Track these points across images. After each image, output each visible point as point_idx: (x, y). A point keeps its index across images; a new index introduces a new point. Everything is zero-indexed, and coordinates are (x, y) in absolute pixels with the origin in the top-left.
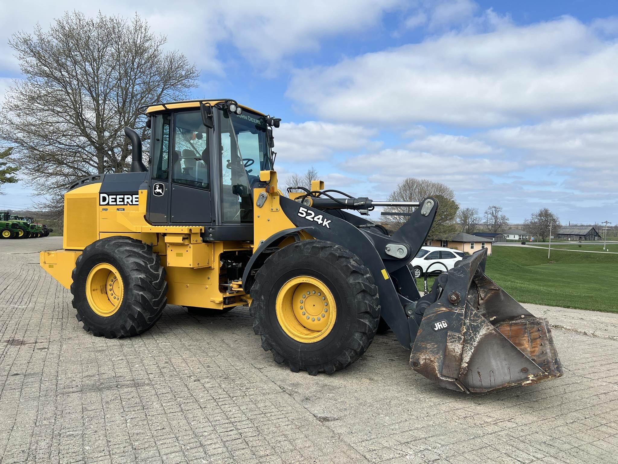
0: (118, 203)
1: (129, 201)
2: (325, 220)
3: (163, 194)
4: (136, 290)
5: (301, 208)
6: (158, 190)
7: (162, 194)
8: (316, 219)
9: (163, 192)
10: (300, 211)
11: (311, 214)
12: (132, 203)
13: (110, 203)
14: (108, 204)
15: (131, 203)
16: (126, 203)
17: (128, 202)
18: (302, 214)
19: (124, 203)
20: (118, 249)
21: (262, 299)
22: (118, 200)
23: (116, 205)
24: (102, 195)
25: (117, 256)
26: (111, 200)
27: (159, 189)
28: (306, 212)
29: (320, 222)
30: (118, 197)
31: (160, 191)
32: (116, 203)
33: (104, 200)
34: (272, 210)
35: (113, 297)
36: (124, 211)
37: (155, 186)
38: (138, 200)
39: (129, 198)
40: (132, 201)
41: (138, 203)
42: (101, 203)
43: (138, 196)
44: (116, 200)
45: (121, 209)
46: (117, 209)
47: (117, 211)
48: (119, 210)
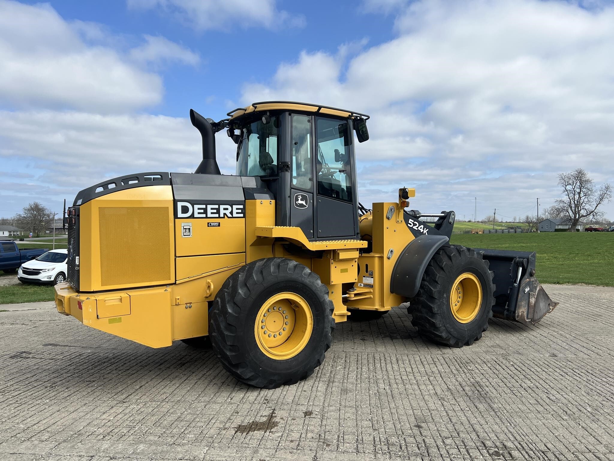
0: (209, 215)
1: (228, 212)
2: (425, 229)
3: (307, 206)
5: (410, 220)
6: (300, 202)
8: (419, 229)
9: (306, 203)
10: (410, 222)
11: (416, 225)
12: (232, 215)
13: (196, 215)
14: (192, 216)
15: (230, 215)
16: (222, 215)
17: (225, 214)
18: (411, 224)
19: (219, 215)
21: (445, 297)
22: (209, 211)
23: (207, 217)
24: (179, 205)
26: (196, 211)
27: (301, 200)
28: (413, 223)
29: (422, 230)
30: (209, 207)
31: (303, 203)
32: (207, 215)
33: (185, 210)
34: (398, 221)
35: (267, 336)
36: (219, 225)
37: (297, 196)
38: (240, 211)
39: (227, 209)
40: (231, 213)
41: (242, 215)
42: (180, 215)
43: (242, 207)
44: (205, 211)
45: (215, 224)
46: (208, 223)
47: (208, 226)
48: (210, 224)
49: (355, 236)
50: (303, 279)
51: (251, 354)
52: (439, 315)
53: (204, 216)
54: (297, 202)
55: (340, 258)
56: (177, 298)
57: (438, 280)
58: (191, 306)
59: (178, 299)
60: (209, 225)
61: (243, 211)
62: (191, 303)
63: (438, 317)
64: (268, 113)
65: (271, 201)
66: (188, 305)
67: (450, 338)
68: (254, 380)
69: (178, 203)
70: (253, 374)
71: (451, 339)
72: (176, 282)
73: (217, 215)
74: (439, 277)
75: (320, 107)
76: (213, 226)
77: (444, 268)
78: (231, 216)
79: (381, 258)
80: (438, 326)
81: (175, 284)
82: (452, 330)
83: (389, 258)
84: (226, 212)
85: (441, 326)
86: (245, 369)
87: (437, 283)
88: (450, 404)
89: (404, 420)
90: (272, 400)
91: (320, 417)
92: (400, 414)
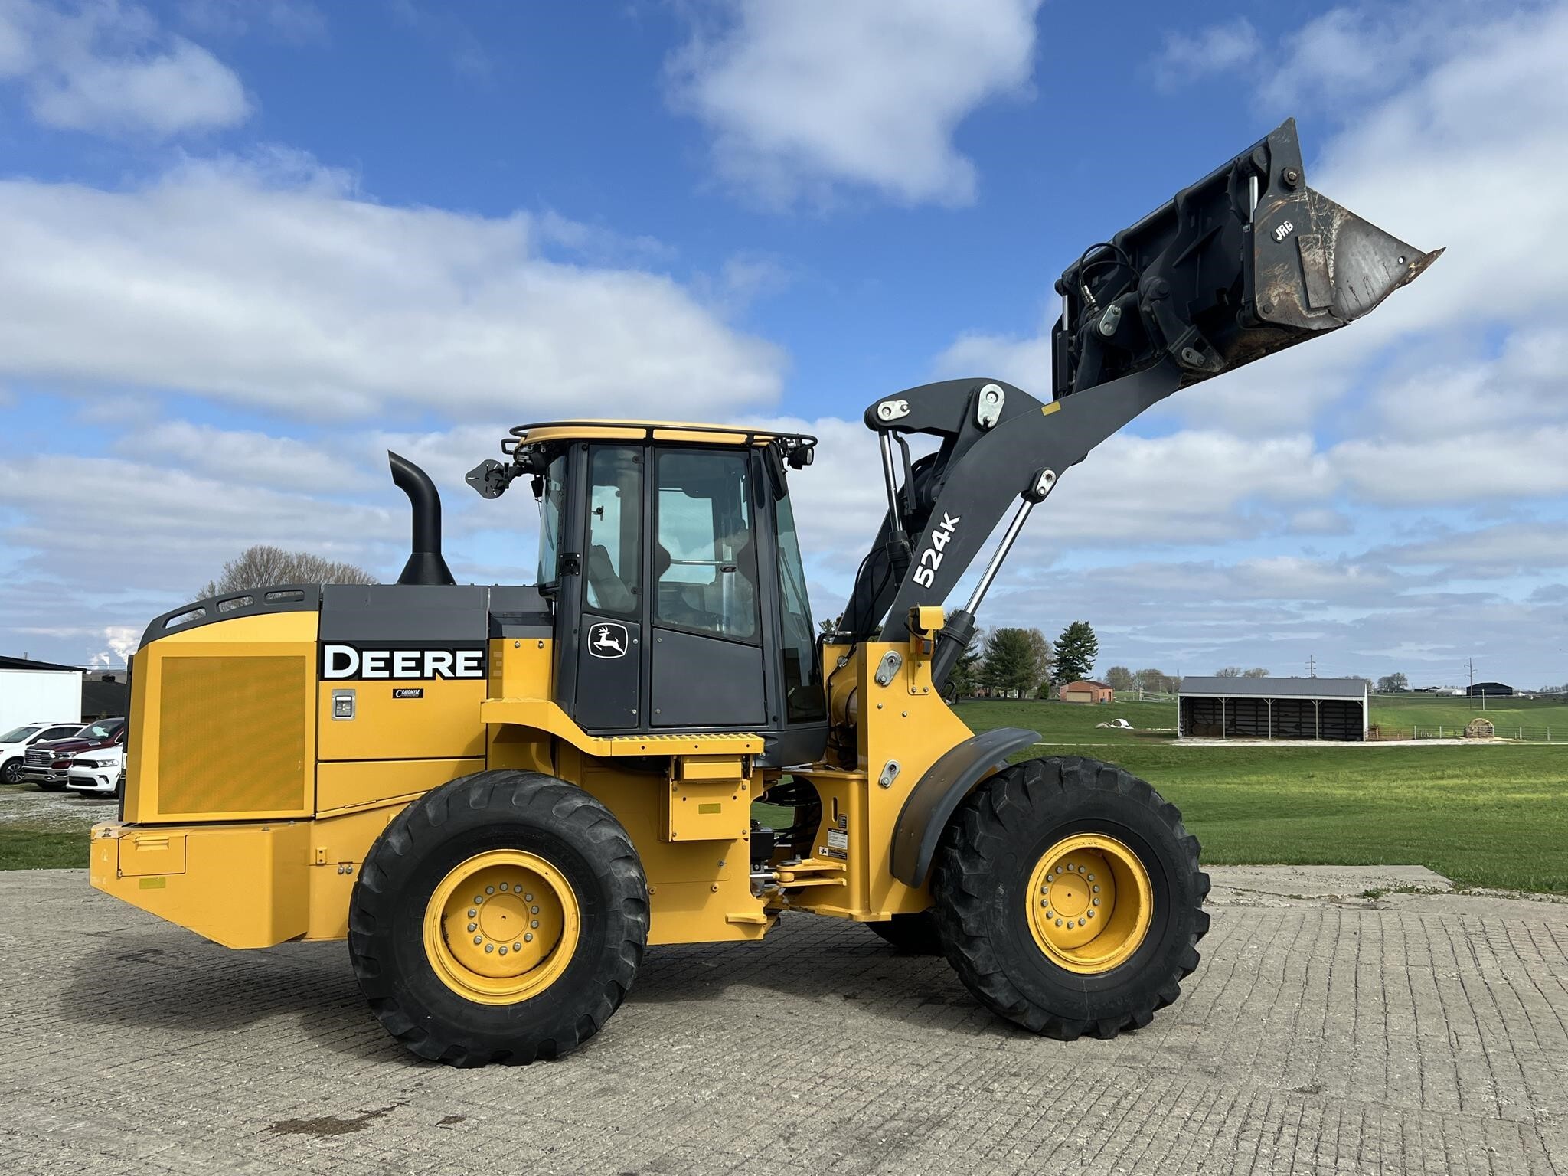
0: (398, 672)
1: (443, 667)
3: (624, 653)
4: (630, 913)
6: (604, 642)
7: (622, 654)
9: (622, 645)
12: (454, 672)
13: (367, 673)
14: (358, 675)
15: (448, 673)
16: (428, 673)
17: (435, 671)
19: (422, 673)
20: (557, 806)
21: (1000, 894)
22: (398, 664)
23: (391, 678)
24: (330, 651)
25: (563, 826)
26: (367, 665)
27: (608, 638)
30: (398, 655)
32: (392, 673)
33: (341, 661)
34: (913, 691)
35: (481, 948)
36: (421, 695)
37: (596, 630)
38: (475, 664)
39: (442, 660)
40: (453, 668)
41: (479, 673)
42: (329, 671)
43: (479, 654)
44: (389, 664)
45: (412, 692)
46: (395, 691)
47: (394, 697)
48: (400, 693)
49: (767, 723)
50: (551, 821)
51: (406, 981)
52: (984, 942)
53: (386, 674)
54: (595, 644)
55: (685, 777)
56: (319, 849)
57: (979, 846)
58: (351, 869)
59: (321, 852)
60: (397, 694)
61: (483, 664)
62: (352, 863)
63: (983, 947)
64: (543, 450)
65: (541, 642)
66: (346, 866)
67: (1028, 1008)
68: (417, 1042)
69: (327, 647)
70: (411, 1026)
71: (1030, 1012)
72: (315, 814)
73: (417, 674)
74: (983, 838)
75: (650, 430)
76: (407, 697)
77: (1000, 816)
78: (452, 675)
79: (864, 782)
80: (981, 970)
81: (314, 818)
82: (1030, 987)
83: (883, 785)
84: (438, 665)
85: (991, 971)
86: (393, 1014)
87: (978, 853)
88: (784, 1147)
89: (622, 1161)
90: (429, 1087)
91: (467, 1128)
92: (638, 1148)
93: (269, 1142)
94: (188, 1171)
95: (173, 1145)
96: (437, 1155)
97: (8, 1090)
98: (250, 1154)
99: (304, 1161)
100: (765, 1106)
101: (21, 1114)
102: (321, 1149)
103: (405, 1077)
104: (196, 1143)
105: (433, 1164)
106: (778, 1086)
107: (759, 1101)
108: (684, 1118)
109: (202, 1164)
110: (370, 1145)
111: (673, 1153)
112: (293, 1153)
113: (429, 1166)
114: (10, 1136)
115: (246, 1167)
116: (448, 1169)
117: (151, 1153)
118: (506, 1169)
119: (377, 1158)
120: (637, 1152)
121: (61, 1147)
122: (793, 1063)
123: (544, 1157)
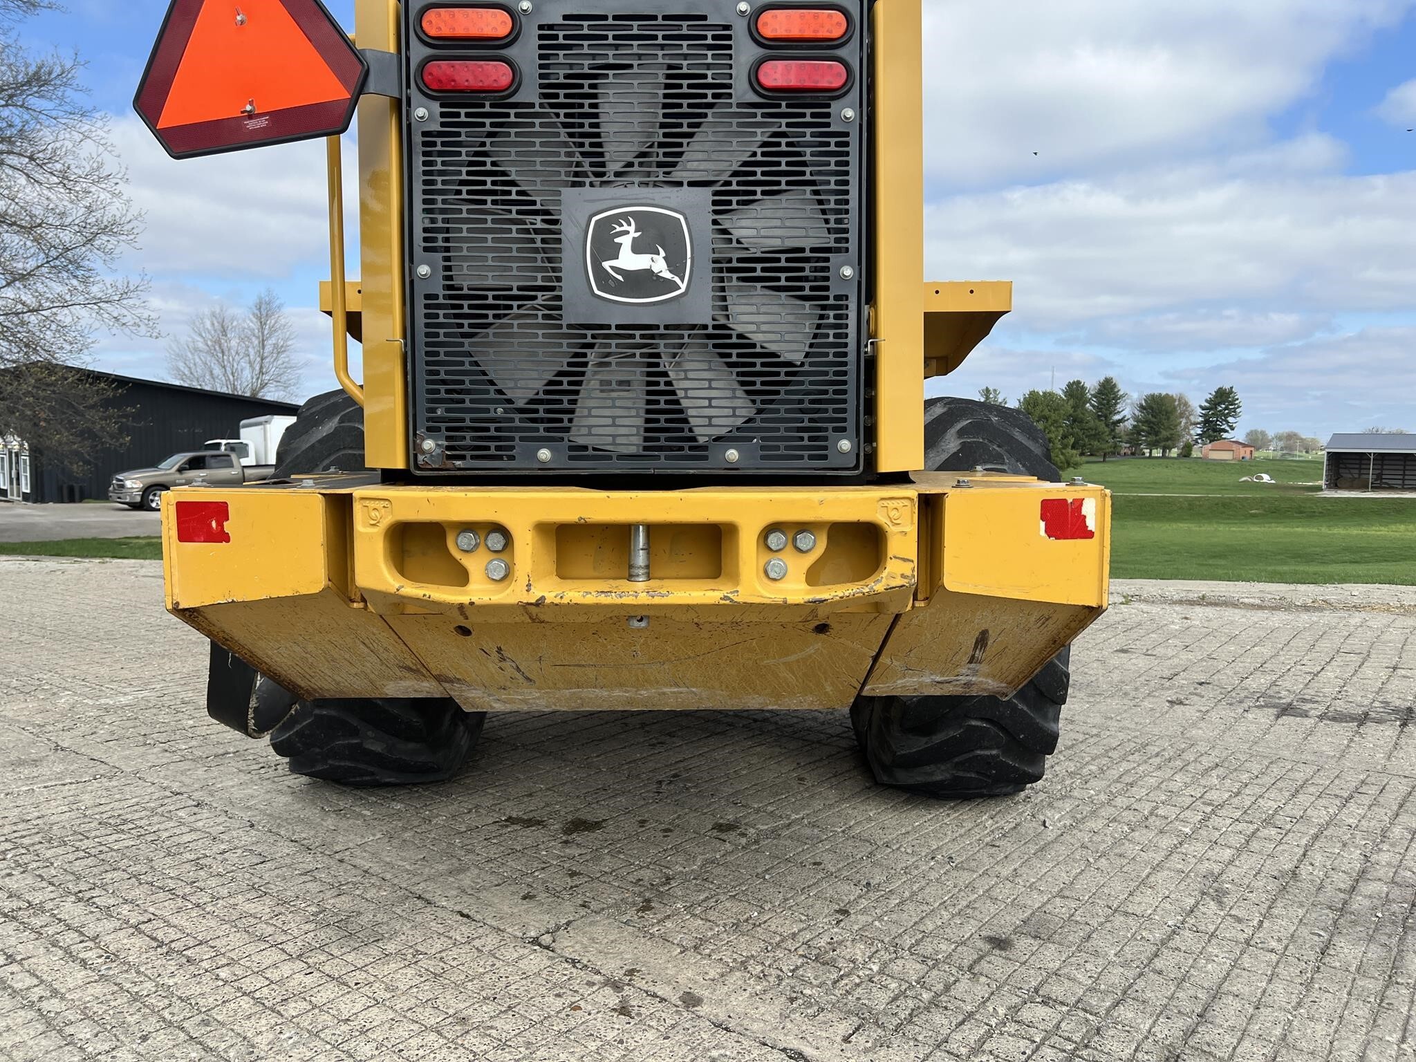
88: (1222, 913)
89: (977, 913)
90: (689, 780)
91: (744, 841)
92: (994, 893)
93: (495, 841)
94: (388, 876)
95: (379, 836)
96: (711, 880)
97: (221, 751)
98: (470, 856)
99: (536, 874)
100: (1150, 841)
101: (221, 782)
102: (559, 857)
103: (659, 765)
104: (407, 835)
105: (706, 894)
106: (1151, 814)
107: (1137, 834)
108: (1042, 849)
109: (408, 867)
110: (622, 856)
111: (1049, 906)
112: (524, 860)
113: (701, 898)
114: (196, 810)
115: (462, 876)
116: (728, 905)
117: (351, 845)
118: (810, 913)
119: (630, 878)
120: (994, 900)
121: (249, 829)
122: (1152, 781)
123: (860, 897)
